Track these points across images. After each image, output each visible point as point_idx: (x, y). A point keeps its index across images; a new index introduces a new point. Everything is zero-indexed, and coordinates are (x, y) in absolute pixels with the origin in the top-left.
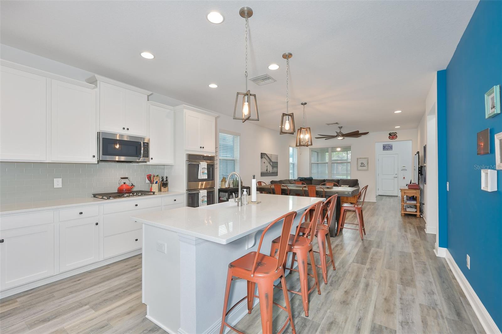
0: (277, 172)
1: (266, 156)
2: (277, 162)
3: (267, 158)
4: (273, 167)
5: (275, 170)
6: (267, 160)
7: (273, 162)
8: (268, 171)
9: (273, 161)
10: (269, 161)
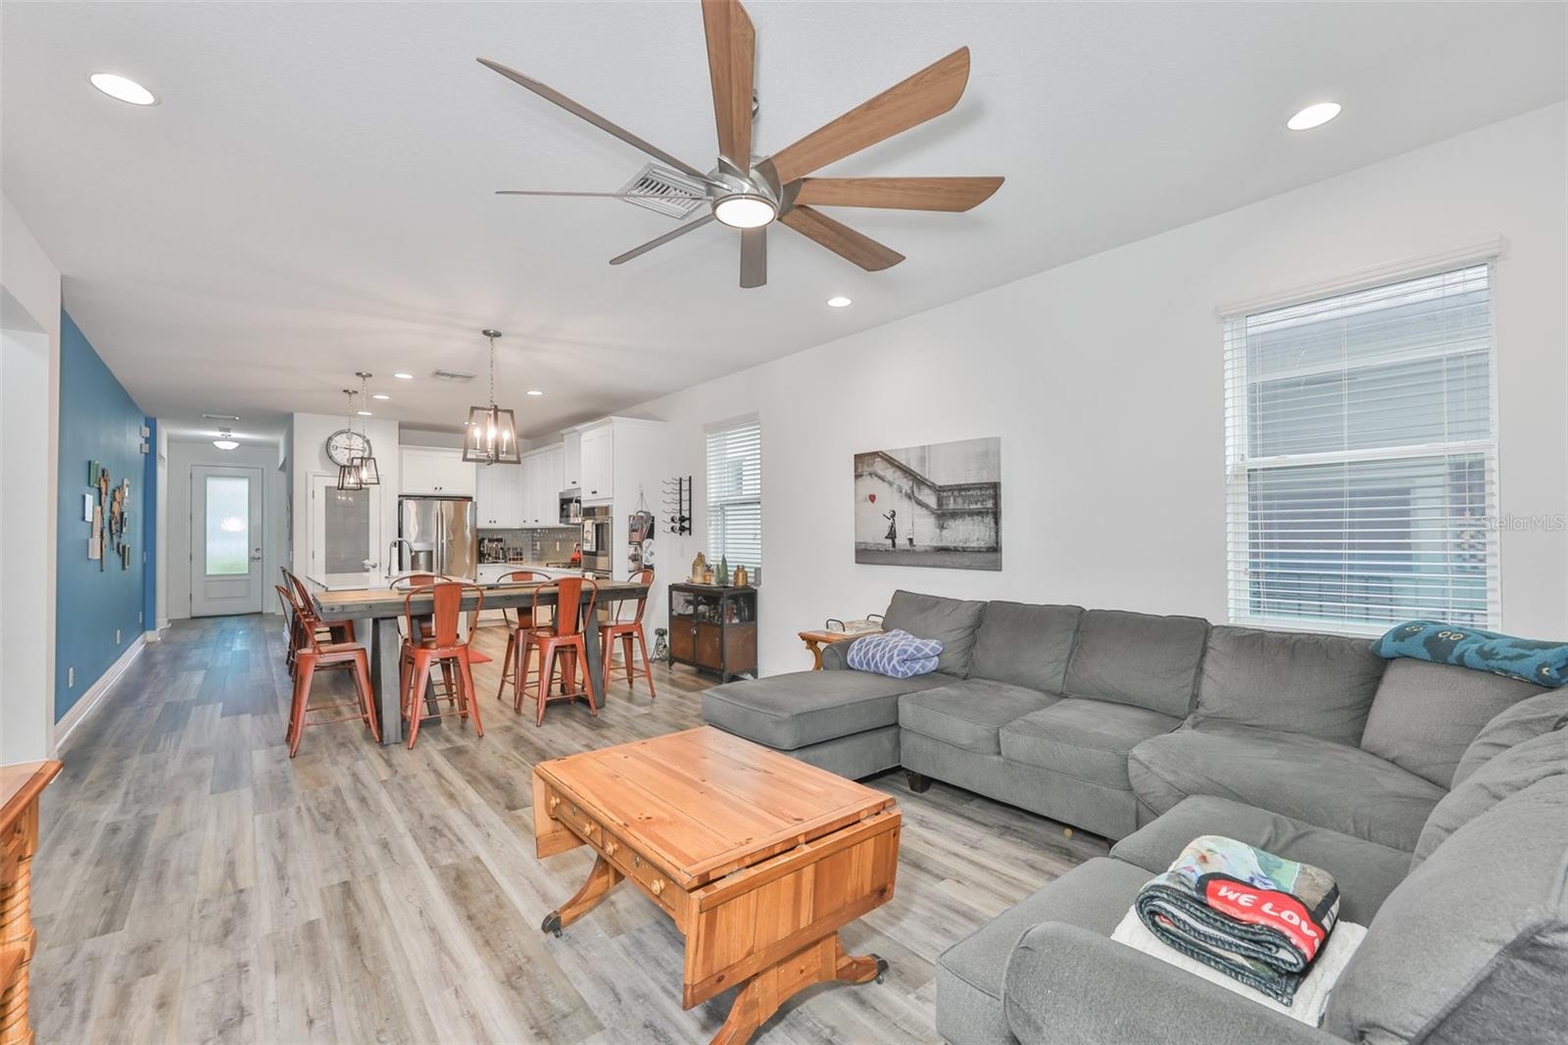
0: (995, 549)
1: (880, 466)
2: (995, 487)
3: (889, 473)
4: (943, 516)
5: (968, 532)
6: (891, 484)
7: (939, 491)
8: (901, 541)
9: (941, 480)
10: (906, 485)
